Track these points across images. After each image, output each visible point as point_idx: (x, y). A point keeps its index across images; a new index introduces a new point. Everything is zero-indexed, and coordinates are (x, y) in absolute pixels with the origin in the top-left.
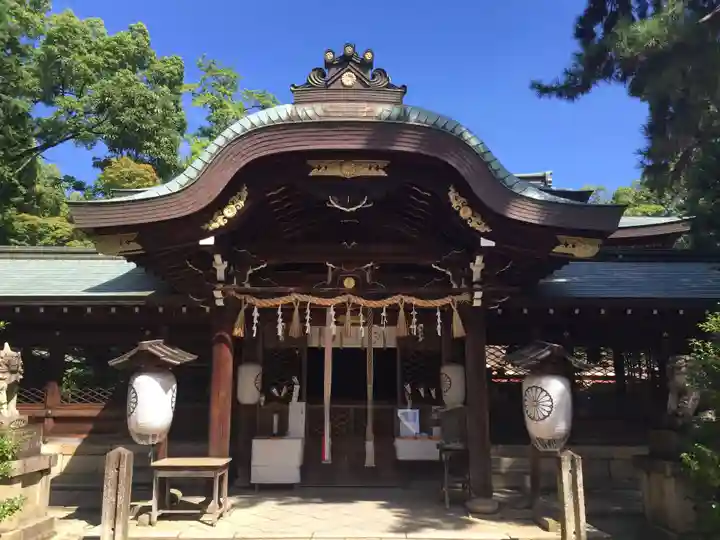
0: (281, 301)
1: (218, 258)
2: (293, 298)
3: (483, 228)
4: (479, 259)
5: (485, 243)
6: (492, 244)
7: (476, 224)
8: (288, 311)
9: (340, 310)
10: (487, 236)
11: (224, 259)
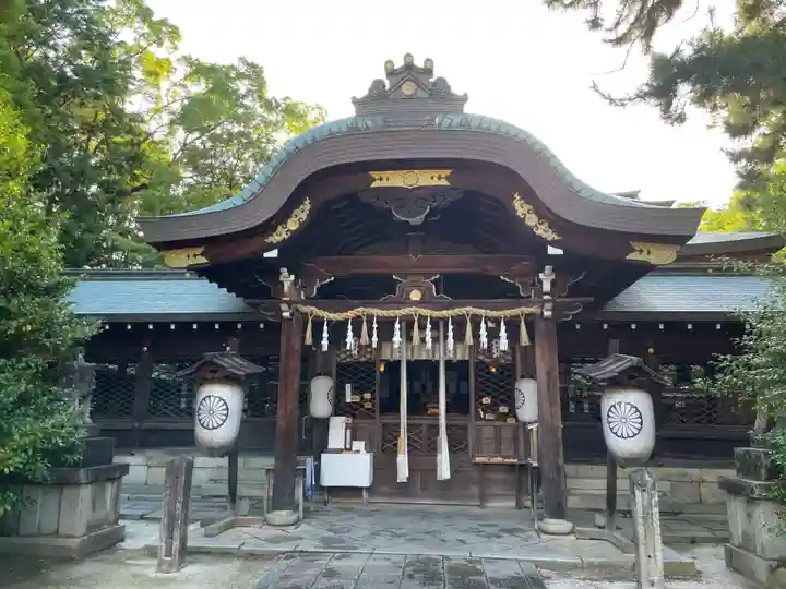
0: (350, 314)
1: (284, 271)
2: (360, 311)
3: (551, 236)
4: (548, 269)
5: (552, 251)
6: (560, 252)
7: (544, 231)
8: (357, 322)
9: (408, 324)
10: (555, 244)
11: (290, 273)
